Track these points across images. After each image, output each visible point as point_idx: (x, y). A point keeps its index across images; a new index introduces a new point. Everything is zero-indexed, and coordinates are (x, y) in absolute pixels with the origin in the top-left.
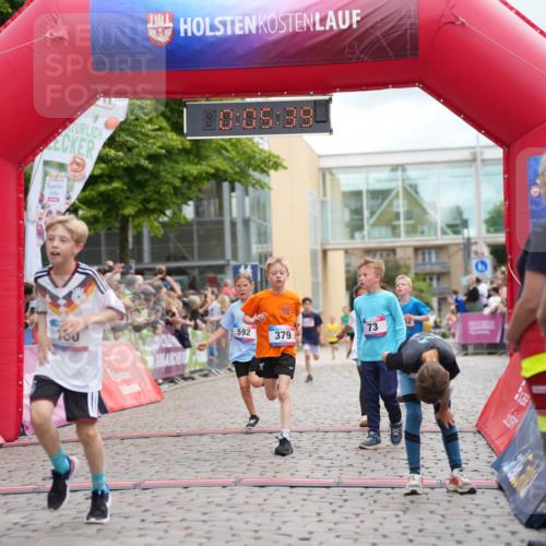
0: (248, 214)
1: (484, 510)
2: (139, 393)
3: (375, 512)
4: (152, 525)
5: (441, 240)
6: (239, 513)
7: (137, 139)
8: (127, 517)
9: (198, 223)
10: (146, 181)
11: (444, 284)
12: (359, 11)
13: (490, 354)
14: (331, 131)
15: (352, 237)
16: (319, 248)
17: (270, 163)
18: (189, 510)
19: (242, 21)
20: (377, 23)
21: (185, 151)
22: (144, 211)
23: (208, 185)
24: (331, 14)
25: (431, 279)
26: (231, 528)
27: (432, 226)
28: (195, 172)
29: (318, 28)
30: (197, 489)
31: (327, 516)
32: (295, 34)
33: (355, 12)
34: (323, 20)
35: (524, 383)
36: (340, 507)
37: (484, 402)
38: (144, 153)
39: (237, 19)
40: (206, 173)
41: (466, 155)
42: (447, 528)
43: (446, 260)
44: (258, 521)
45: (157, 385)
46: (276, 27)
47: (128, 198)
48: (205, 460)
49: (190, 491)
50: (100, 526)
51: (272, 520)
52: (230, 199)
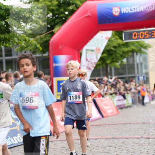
0: (142, 61)
2: (113, 112)
4: (118, 149)
6: (142, 146)
8: (111, 147)
9: (128, 65)
10: (113, 53)
18: (128, 145)
19: (139, 8)
21: (123, 45)
22: (113, 62)
23: (130, 54)
26: (140, 150)
28: (126, 50)
30: (130, 139)
38: (112, 46)
39: (138, 7)
40: (130, 50)
44: (148, 148)
45: (117, 110)
46: (149, 8)
47: (108, 58)
48: (132, 131)
49: (128, 140)
50: (103, 149)
51: (152, 148)
52: (136, 57)
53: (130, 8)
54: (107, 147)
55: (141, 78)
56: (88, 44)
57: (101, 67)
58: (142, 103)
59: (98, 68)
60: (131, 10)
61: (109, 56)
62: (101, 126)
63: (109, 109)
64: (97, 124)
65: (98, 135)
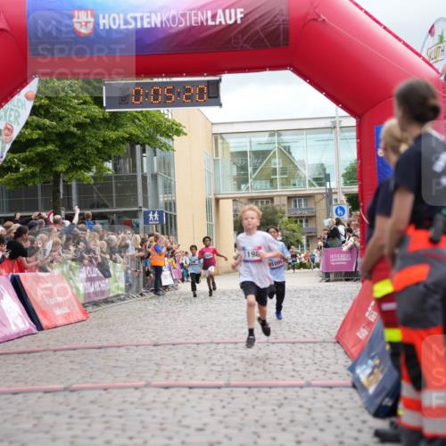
0: (156, 171)
1: (342, 404)
2: (69, 314)
3: (257, 408)
4: (78, 420)
5: (309, 190)
6: (148, 410)
7: (67, 110)
8: (58, 414)
9: (116, 178)
10: (74, 144)
11: (311, 225)
12: (242, 10)
13: (347, 280)
14: (221, 105)
15: (239, 188)
16: (212, 197)
17: (174, 130)
18: (108, 408)
19: (149, 17)
20: (256, 19)
21: (105, 120)
22: (73, 168)
23: (125, 148)
24: (220, 12)
25: (301, 221)
26: (142, 422)
27: (302, 179)
28: (114, 137)
29: (210, 23)
30: (115, 391)
31: (218, 410)
32: (191, 28)
33: (239, 10)
34: (214, 17)
35: (373, 303)
36: (229, 403)
37: (342, 318)
38: (72, 122)
39: (145, 15)
40: (123, 137)
41: (328, 123)
42: (313, 419)
43: (313, 206)
44: (163, 415)
46: (177, 22)
47: (60, 158)
48: (122, 368)
49: (110, 393)
50: (35, 422)
51: (174, 415)
53: (122, 17)
54: (46, 417)
55: (153, 217)
57: (38, 182)
60: (126, 22)
61: (62, 151)
62: (32, 355)
64: (22, 348)
65: (21, 381)
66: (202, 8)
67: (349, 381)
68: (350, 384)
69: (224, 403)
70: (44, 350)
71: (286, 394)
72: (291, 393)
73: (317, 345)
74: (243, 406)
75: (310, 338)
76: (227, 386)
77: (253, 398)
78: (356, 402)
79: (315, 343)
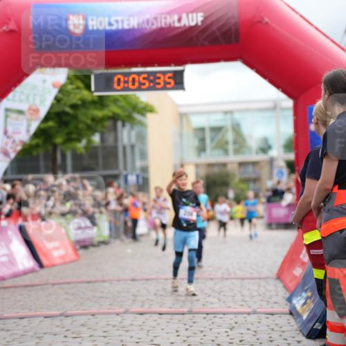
0: (133, 140)
1: (281, 327)
2: (64, 256)
3: (213, 330)
4: (71, 340)
6: (127, 331)
8: (55, 335)
9: (102, 148)
10: (69, 121)
11: (257, 186)
12: (202, 14)
13: (285, 228)
14: (184, 89)
15: (199, 156)
16: (179, 163)
17: (146, 109)
18: (95, 330)
19: (128, 20)
21: (94, 102)
22: (69, 140)
23: (108, 123)
24: (184, 16)
26: (122, 341)
27: (250, 149)
28: (100, 116)
29: (177, 25)
30: (100, 316)
31: (182, 332)
32: (162, 29)
33: (200, 14)
34: (179, 20)
36: (191, 326)
37: (282, 260)
38: (68, 103)
39: (125, 19)
40: (107, 116)
41: (270, 105)
42: (258, 339)
44: (139, 336)
45: (75, 250)
46: (150, 23)
47: (57, 132)
48: (106, 298)
49: (96, 318)
50: (38, 340)
51: (147, 335)
52: (122, 132)
53: (107, 20)
54: (46, 337)
55: (132, 179)
56: (10, 96)
57: (41, 152)
58: (131, 235)
59: (35, 153)
61: (60, 127)
62: (34, 288)
63: (56, 248)
64: (28, 282)
65: (27, 308)
66: (170, 13)
67: (287, 309)
68: (288, 312)
69: (187, 327)
70: (45, 284)
71: (236, 320)
72: (240, 318)
73: (262, 281)
74: (202, 329)
75: (256, 275)
76: (190, 312)
77: (210, 322)
78: (292, 326)
79: (260, 279)
